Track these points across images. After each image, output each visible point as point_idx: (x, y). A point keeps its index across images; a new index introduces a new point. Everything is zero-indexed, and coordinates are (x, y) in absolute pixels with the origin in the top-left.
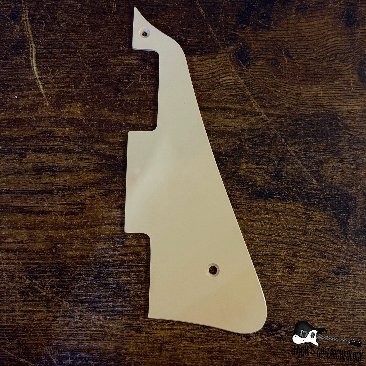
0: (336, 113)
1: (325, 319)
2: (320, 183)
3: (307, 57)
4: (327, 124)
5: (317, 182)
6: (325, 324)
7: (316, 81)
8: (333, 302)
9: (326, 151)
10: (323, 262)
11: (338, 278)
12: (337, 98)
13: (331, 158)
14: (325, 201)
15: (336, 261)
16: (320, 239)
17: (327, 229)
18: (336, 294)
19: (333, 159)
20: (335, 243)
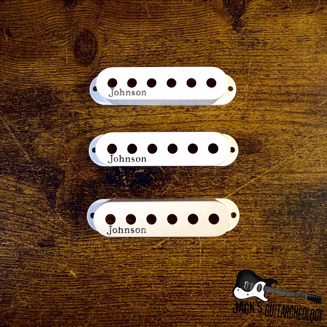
0: (50, 88)
1: (28, 292)
2: (31, 157)
3: (27, 35)
4: (41, 99)
5: (29, 156)
6: (27, 297)
7: (33, 58)
8: (36, 275)
9: (39, 125)
10: (29, 235)
11: (43, 251)
12: (52, 74)
13: (44, 131)
14: (35, 174)
15: (42, 233)
16: (28, 212)
17: (36, 202)
18: (39, 267)
19: (45, 133)
20: (42, 216)
